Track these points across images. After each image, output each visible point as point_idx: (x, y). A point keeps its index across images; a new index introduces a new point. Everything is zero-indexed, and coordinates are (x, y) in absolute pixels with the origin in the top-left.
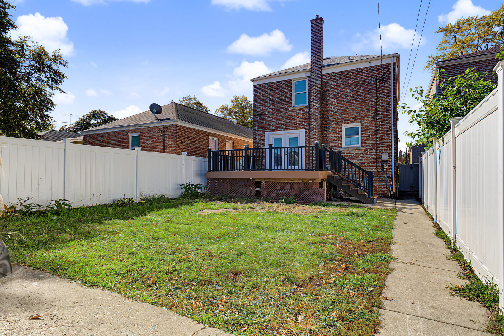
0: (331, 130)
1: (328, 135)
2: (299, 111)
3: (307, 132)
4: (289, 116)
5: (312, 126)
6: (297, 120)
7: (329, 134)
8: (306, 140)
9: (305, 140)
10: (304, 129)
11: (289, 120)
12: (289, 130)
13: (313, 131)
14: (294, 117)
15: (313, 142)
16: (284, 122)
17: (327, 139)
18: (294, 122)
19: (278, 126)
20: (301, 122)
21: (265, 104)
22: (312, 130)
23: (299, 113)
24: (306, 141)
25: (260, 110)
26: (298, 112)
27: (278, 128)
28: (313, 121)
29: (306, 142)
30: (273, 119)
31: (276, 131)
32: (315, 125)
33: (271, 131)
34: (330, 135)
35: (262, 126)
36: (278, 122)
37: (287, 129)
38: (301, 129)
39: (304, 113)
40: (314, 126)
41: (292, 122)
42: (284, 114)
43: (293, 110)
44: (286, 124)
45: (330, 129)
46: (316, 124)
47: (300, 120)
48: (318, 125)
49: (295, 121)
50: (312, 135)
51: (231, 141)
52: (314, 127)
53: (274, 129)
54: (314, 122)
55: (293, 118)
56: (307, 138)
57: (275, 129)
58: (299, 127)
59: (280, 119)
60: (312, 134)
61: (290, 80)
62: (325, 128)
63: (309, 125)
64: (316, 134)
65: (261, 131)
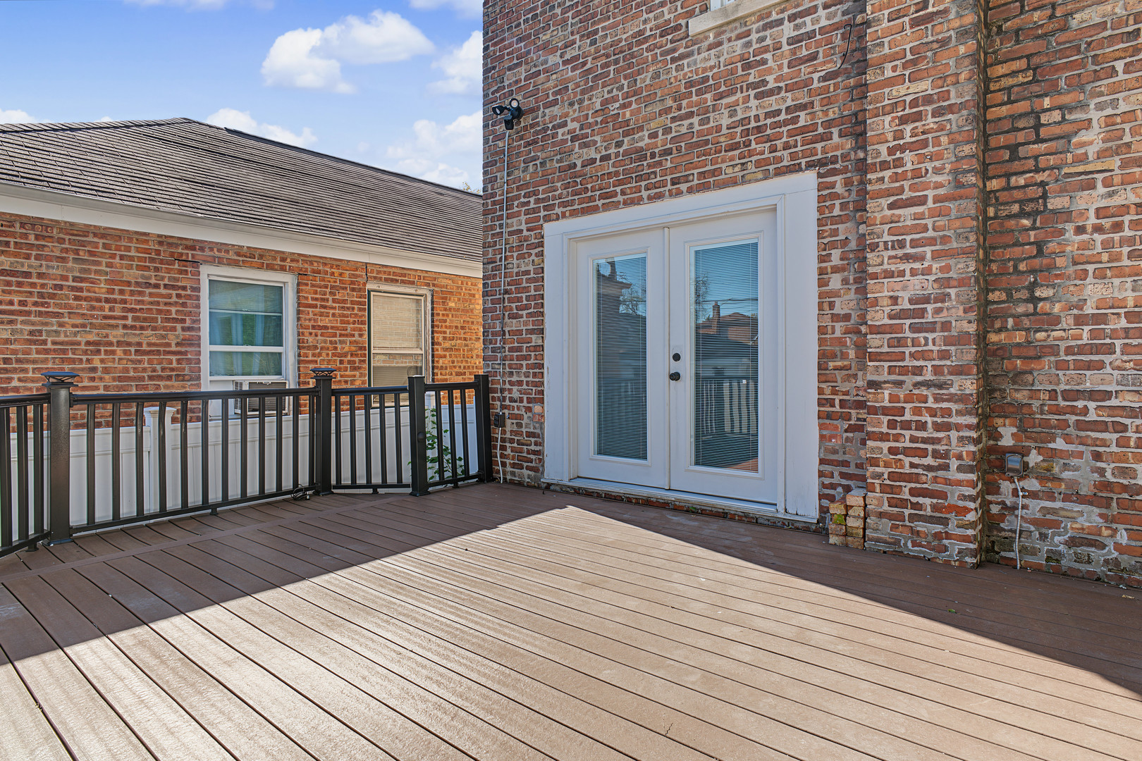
0: (1092, 151)
1: (1055, 203)
2: (766, 27)
3: (836, 196)
4: (690, 84)
5: (883, 125)
6: (753, 103)
7: (1063, 191)
8: (828, 259)
9: (822, 259)
10: (810, 166)
11: (691, 115)
12: (690, 190)
13: (895, 178)
14: (726, 85)
15: (888, 274)
16: (653, 135)
17: (1039, 245)
18: (725, 121)
19: (617, 174)
20: (778, 112)
21: (544, 37)
22: (884, 165)
23: (766, 50)
24: (822, 272)
25: (517, 82)
26: (754, 37)
27: (620, 183)
28: (891, 82)
29: (822, 283)
30: (590, 125)
31: (606, 207)
32: (918, 117)
33: (574, 214)
34: (1089, 202)
35: (527, 185)
36: (619, 144)
37: (678, 185)
38: (779, 173)
39: (810, 35)
40: (904, 120)
41: (709, 132)
42: (657, 75)
43: (719, 30)
44: (668, 152)
45: (1092, 140)
46: (928, 100)
47: (772, 103)
48: (951, 109)
49: (733, 114)
50: (879, 209)
51: (408, 290)
52: (898, 135)
53: (591, 199)
54: (899, 90)
55: (721, 96)
56: (833, 245)
57: (601, 197)
58: (767, 162)
59: (627, 122)
60: (885, 202)
62: (1021, 137)
63: (857, 129)
64: (922, 201)
65: (523, 218)
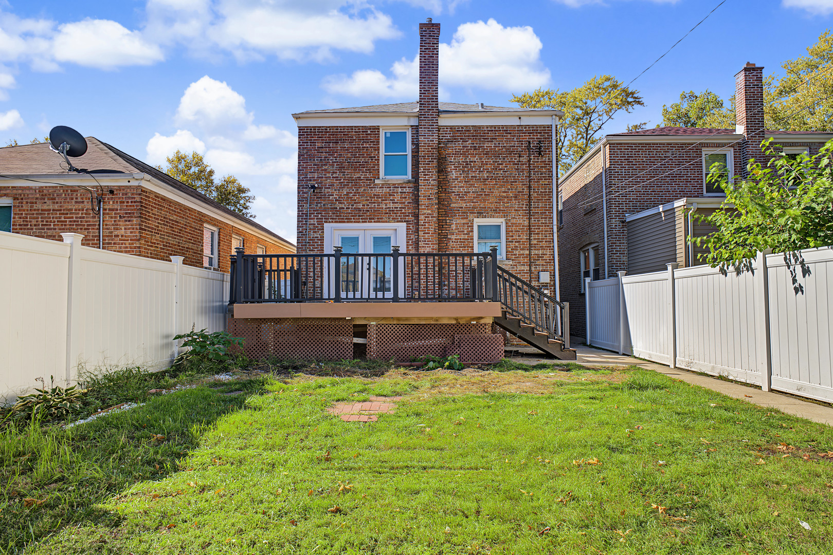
0: (454, 228)
1: (449, 237)
2: (395, 187)
3: (410, 229)
4: (375, 195)
5: (421, 217)
6: (391, 204)
7: (450, 234)
8: (409, 242)
9: (407, 242)
10: (405, 221)
11: (375, 203)
12: (374, 222)
13: (424, 228)
14: (385, 198)
15: (423, 247)
16: (364, 205)
17: (447, 244)
18: (384, 207)
19: (352, 213)
20: (397, 208)
21: (324, 167)
22: (422, 225)
23: (395, 193)
24: (407, 245)
25: (313, 177)
26: (392, 189)
27: (353, 216)
28: (423, 209)
29: (407, 248)
30: (342, 198)
31: (348, 222)
32: (428, 217)
33: (336, 222)
34: (453, 237)
35: (318, 210)
36: (353, 205)
37: (371, 220)
38: (398, 222)
39: (405, 192)
40: (426, 217)
41: (380, 208)
42: (365, 190)
43: (383, 184)
44: (369, 211)
45: (454, 227)
46: (430, 214)
47: (396, 205)
48: (434, 217)
49: (386, 205)
50: (421, 233)
51: (238, 238)
52: (425, 220)
53: (342, 219)
54: (425, 211)
55: (383, 200)
56: (410, 240)
57: (346, 219)
58: (395, 219)
59: (355, 200)
60: (422, 232)
61: (377, 128)
62: (444, 224)
63: (417, 216)
64: (429, 233)
65: (316, 220)
